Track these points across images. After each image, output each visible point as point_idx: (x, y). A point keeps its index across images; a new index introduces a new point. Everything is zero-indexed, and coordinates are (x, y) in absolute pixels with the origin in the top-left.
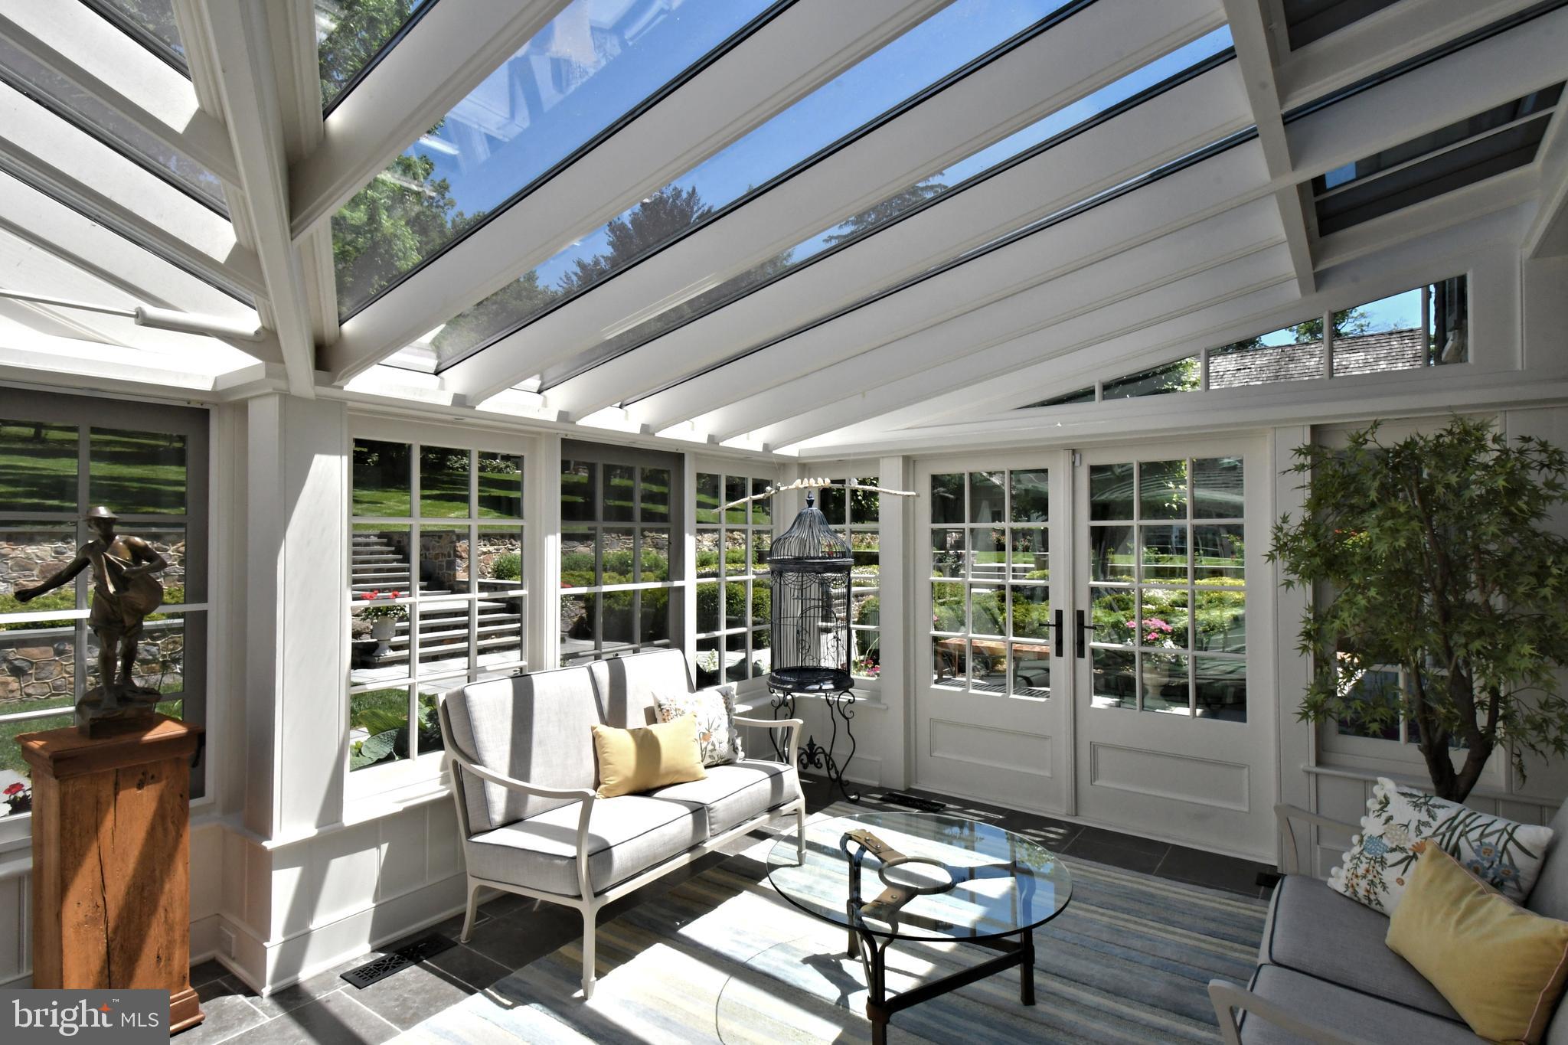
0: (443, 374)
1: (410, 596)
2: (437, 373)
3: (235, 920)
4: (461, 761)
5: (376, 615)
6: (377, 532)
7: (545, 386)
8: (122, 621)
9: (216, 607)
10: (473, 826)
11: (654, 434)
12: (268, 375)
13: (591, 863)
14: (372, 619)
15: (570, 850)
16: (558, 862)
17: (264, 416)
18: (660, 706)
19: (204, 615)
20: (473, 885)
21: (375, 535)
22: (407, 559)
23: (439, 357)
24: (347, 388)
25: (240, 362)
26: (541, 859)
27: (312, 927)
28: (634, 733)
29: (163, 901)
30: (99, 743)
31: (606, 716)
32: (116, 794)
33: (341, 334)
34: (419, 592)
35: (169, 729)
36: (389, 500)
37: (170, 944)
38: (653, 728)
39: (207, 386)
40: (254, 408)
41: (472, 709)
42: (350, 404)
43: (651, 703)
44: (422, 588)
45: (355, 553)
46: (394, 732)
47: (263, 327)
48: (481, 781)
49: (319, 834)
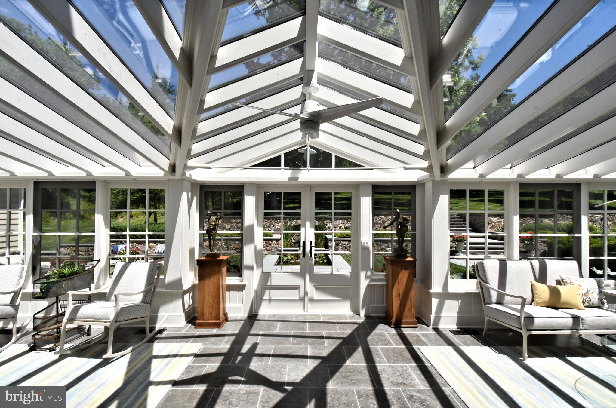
0: (476, 168)
1: (466, 233)
2: (474, 168)
3: (423, 309)
4: (482, 282)
5: (457, 241)
6: (457, 214)
7: (513, 166)
8: (401, 234)
9: (418, 232)
10: (486, 301)
11: (562, 177)
12: (430, 177)
13: (525, 319)
14: (455, 243)
15: (519, 314)
16: (513, 316)
17: (429, 187)
18: (563, 280)
19: (415, 234)
20: (486, 319)
21: (456, 215)
22: (465, 220)
23: (475, 163)
24: (448, 177)
25: (423, 174)
26: (508, 315)
27: (441, 315)
28: (549, 287)
29: (410, 297)
30: (398, 259)
31: (537, 279)
32: (401, 271)
33: (447, 163)
34: (468, 232)
35: (409, 259)
36: (461, 202)
37: (411, 307)
38: (559, 287)
39: (416, 180)
40: (426, 185)
41: (485, 267)
42: (449, 181)
43: (559, 278)
44: (470, 230)
45: (450, 221)
46: (462, 274)
47: (429, 165)
48: (488, 289)
49: (443, 292)
